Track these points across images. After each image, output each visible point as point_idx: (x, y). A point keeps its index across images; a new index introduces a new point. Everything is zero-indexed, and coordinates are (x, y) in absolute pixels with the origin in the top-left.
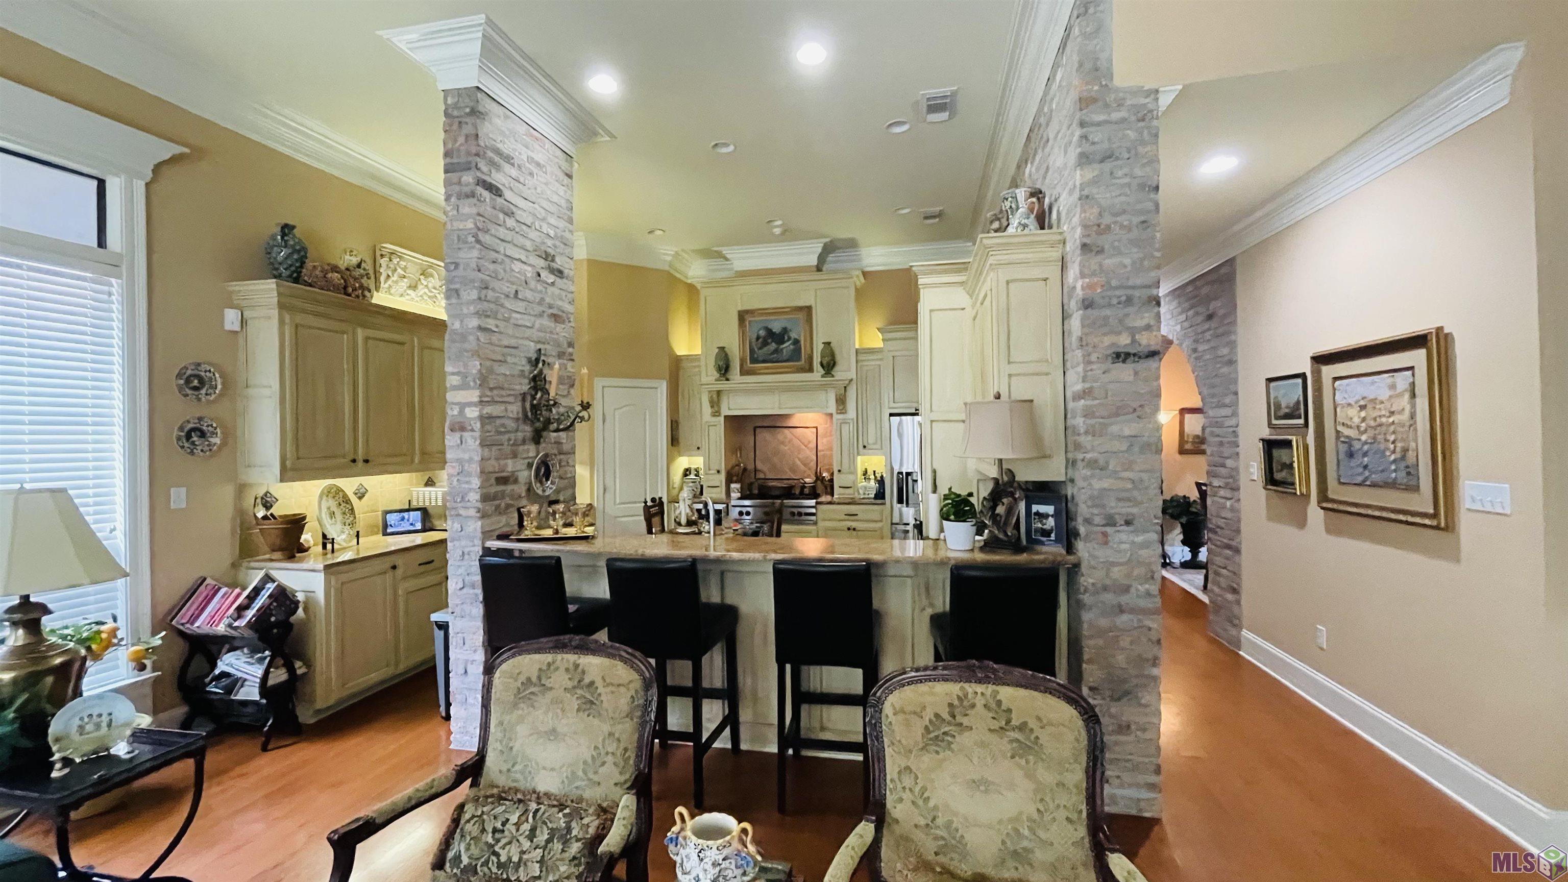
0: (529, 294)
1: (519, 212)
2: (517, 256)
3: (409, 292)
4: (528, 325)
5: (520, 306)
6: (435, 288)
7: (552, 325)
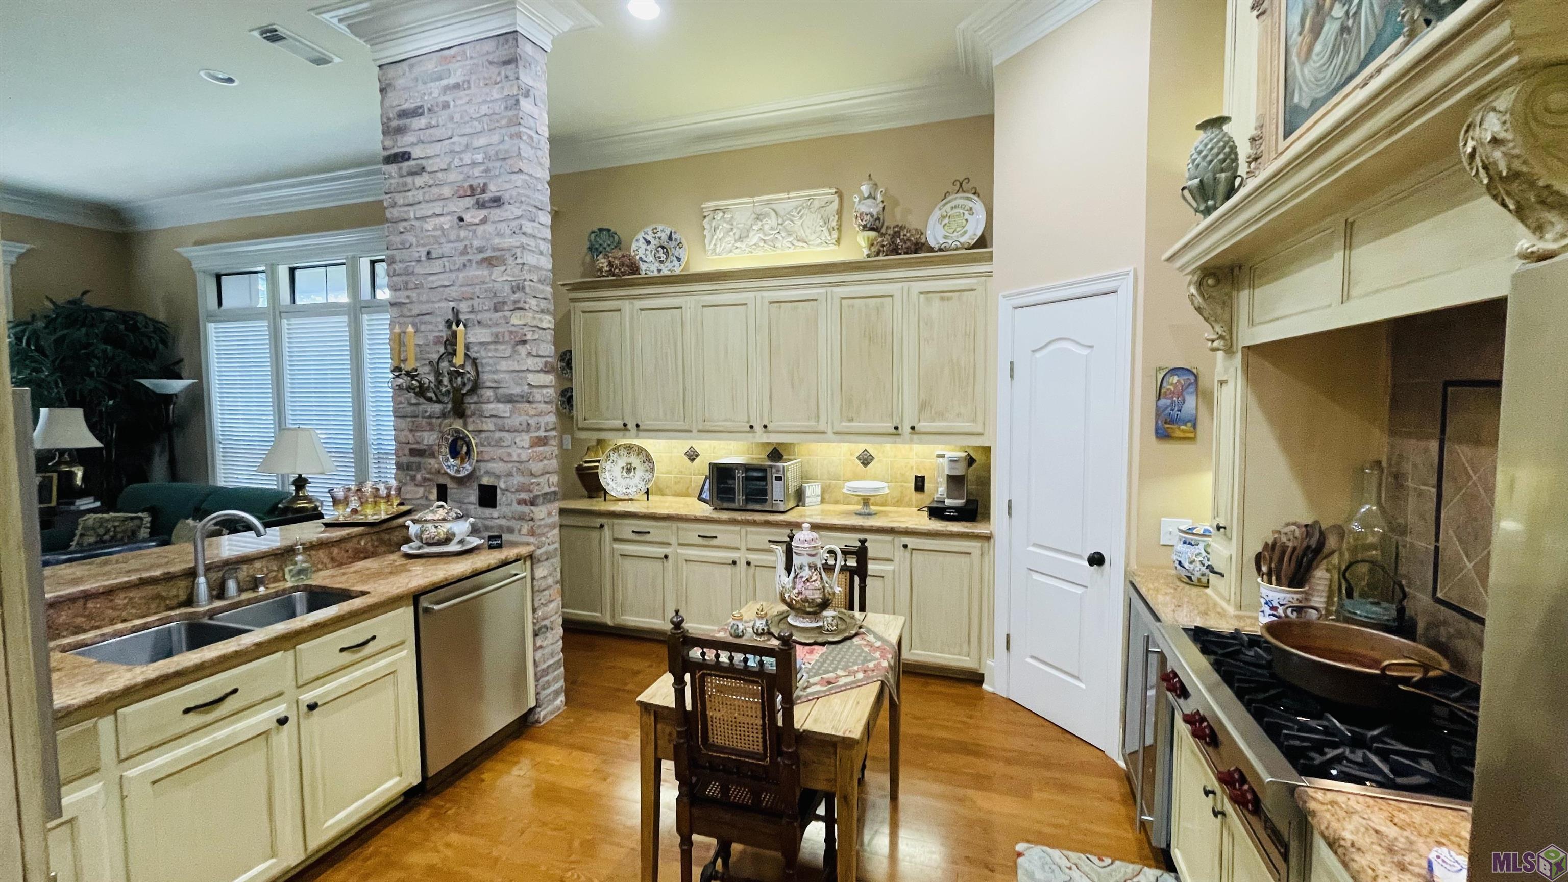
0: (447, 249)
1: (431, 162)
2: (430, 213)
3: (738, 244)
4: (447, 283)
5: (436, 266)
6: (772, 229)
7: (486, 272)
